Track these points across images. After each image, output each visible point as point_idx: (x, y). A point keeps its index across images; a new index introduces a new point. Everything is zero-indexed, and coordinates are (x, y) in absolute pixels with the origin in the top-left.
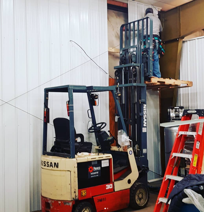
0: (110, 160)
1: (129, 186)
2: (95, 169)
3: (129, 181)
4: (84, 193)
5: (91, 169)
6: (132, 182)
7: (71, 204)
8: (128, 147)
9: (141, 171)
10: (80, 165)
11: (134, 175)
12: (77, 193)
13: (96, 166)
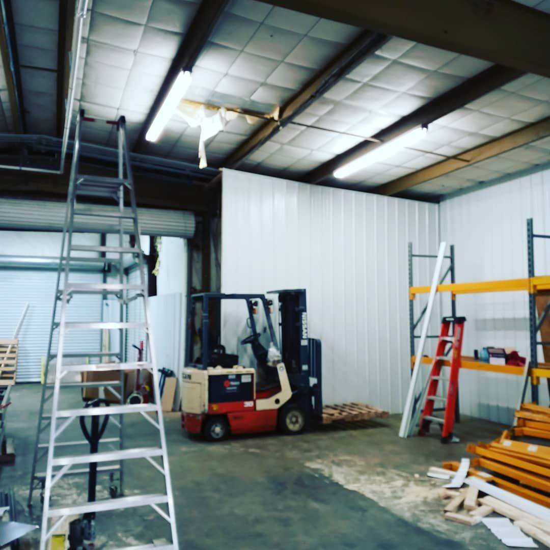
0: (252, 375)
1: (277, 406)
2: (232, 383)
3: (277, 401)
4: (215, 407)
5: (227, 384)
6: (282, 402)
7: (200, 418)
8: (278, 362)
9: (296, 391)
10: (211, 378)
11: (286, 394)
12: (207, 407)
13: (233, 380)
